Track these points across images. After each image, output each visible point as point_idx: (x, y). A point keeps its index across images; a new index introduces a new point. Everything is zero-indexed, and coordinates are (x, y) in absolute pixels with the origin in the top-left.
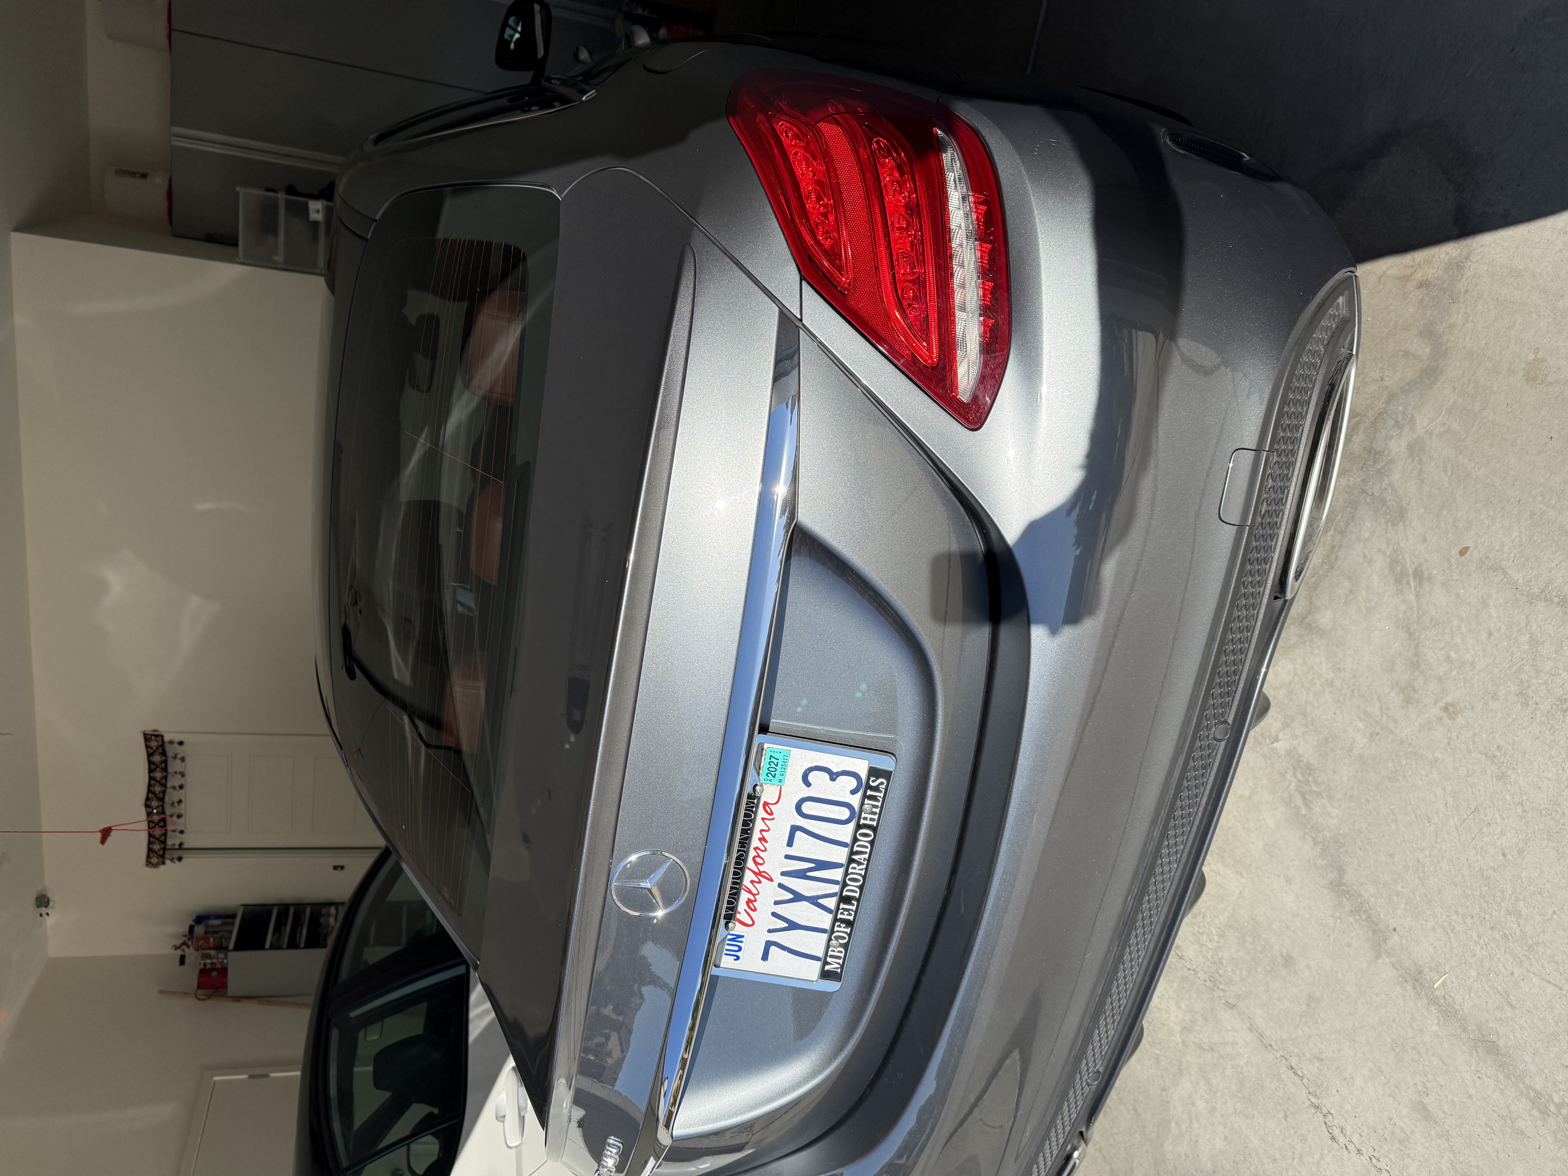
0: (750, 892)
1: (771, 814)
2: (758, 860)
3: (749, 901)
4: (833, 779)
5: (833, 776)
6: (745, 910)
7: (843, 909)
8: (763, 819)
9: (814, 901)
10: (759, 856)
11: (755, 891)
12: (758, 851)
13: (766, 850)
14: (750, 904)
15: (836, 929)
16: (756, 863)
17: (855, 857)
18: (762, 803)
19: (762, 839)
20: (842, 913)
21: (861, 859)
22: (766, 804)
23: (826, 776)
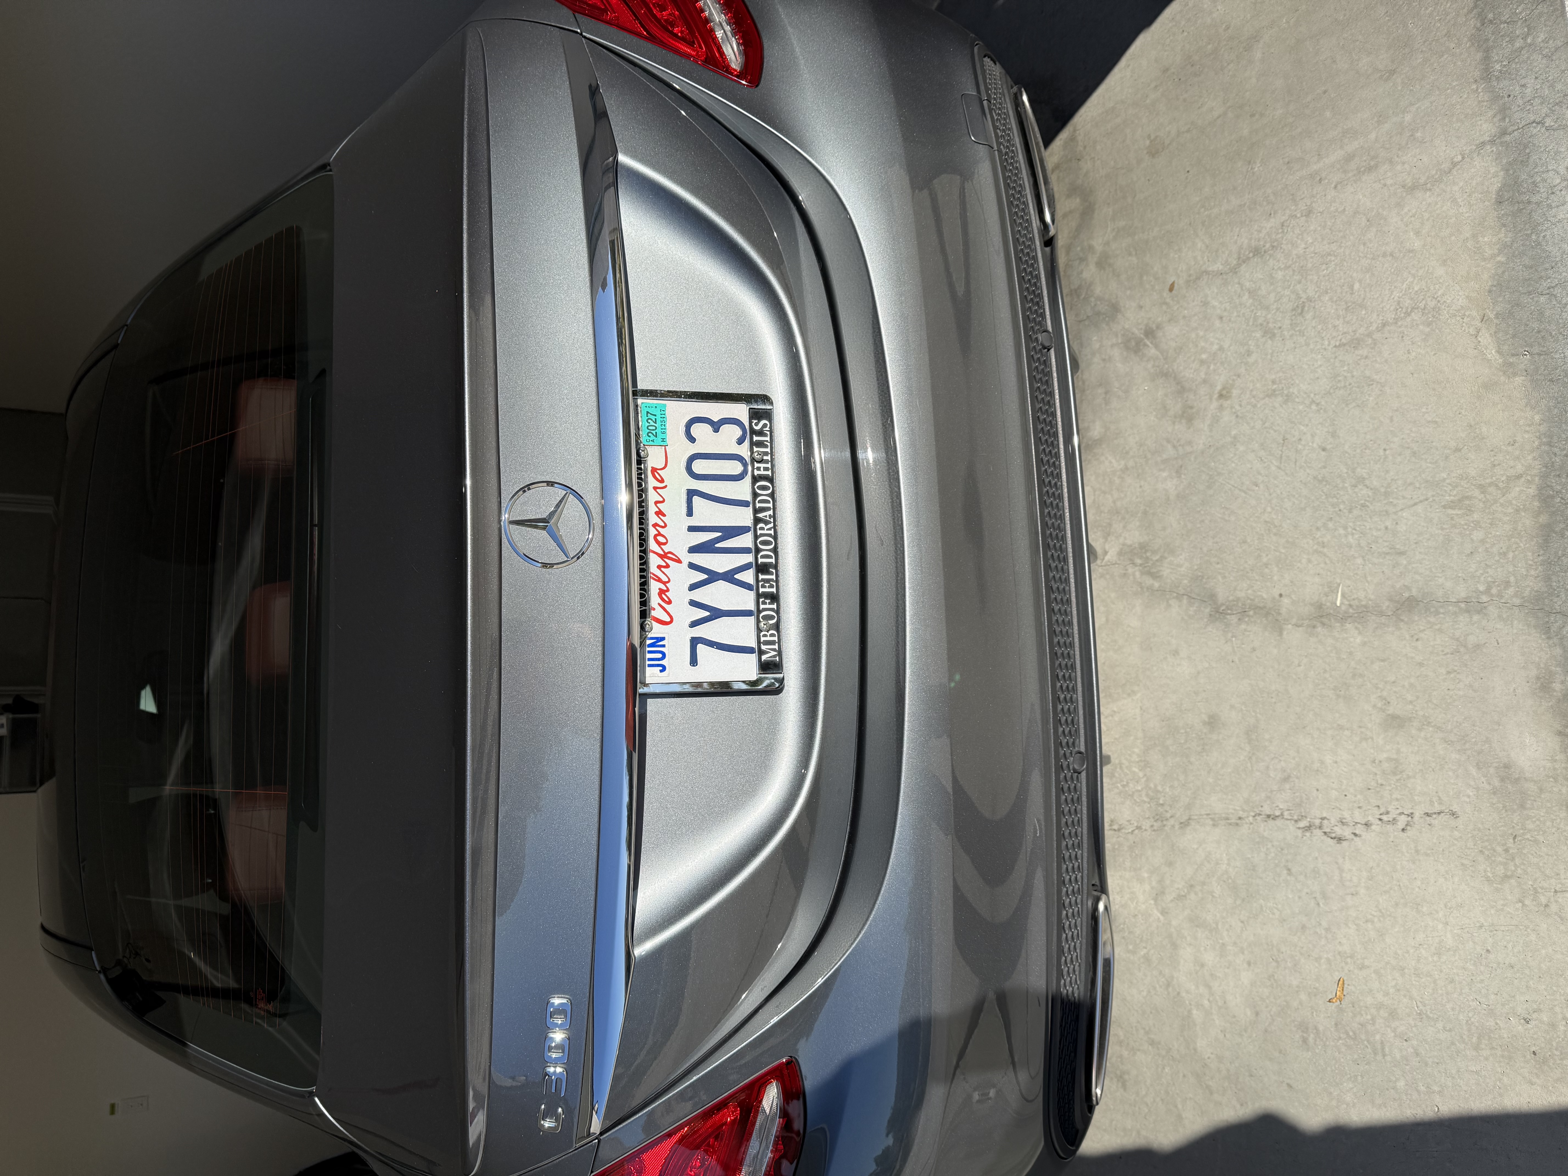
0: (659, 580)
1: (662, 481)
2: (660, 539)
3: (661, 592)
4: (716, 430)
5: (716, 426)
6: (659, 605)
7: (763, 580)
8: (655, 488)
9: (729, 577)
10: (660, 534)
11: (665, 579)
12: (657, 528)
13: (666, 526)
14: (664, 596)
15: (762, 607)
16: (659, 544)
17: (760, 515)
18: (649, 469)
19: (659, 513)
20: (763, 586)
21: (766, 516)
22: (654, 470)
23: (707, 428)
